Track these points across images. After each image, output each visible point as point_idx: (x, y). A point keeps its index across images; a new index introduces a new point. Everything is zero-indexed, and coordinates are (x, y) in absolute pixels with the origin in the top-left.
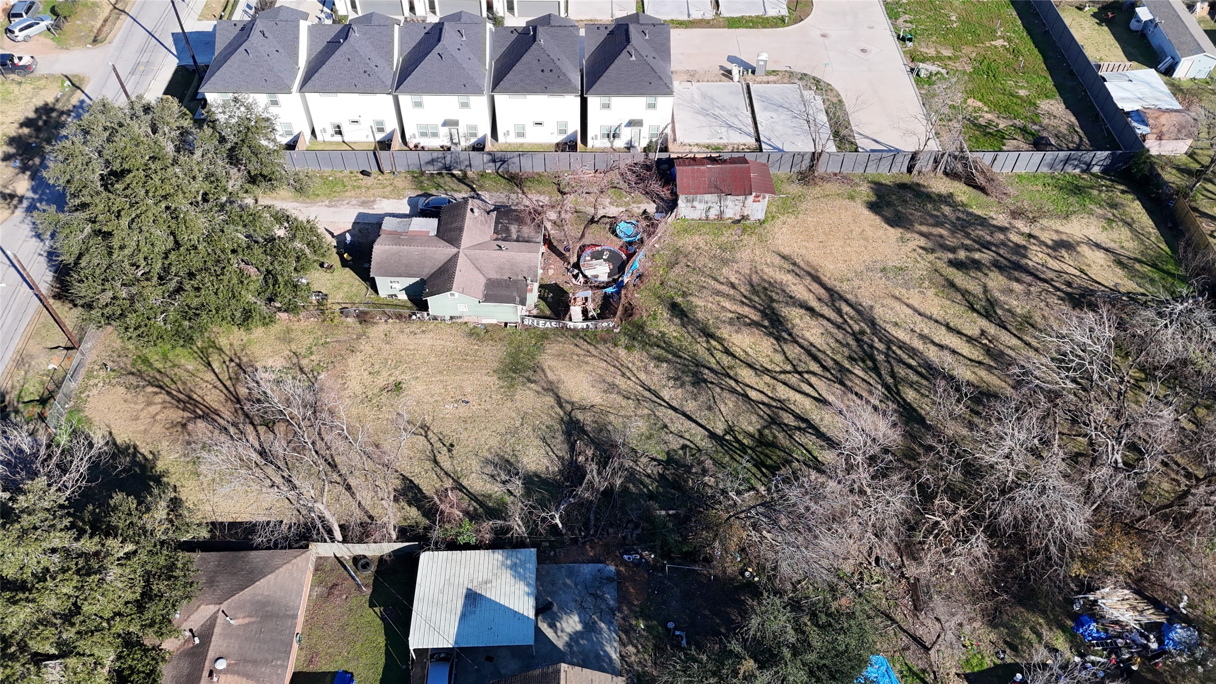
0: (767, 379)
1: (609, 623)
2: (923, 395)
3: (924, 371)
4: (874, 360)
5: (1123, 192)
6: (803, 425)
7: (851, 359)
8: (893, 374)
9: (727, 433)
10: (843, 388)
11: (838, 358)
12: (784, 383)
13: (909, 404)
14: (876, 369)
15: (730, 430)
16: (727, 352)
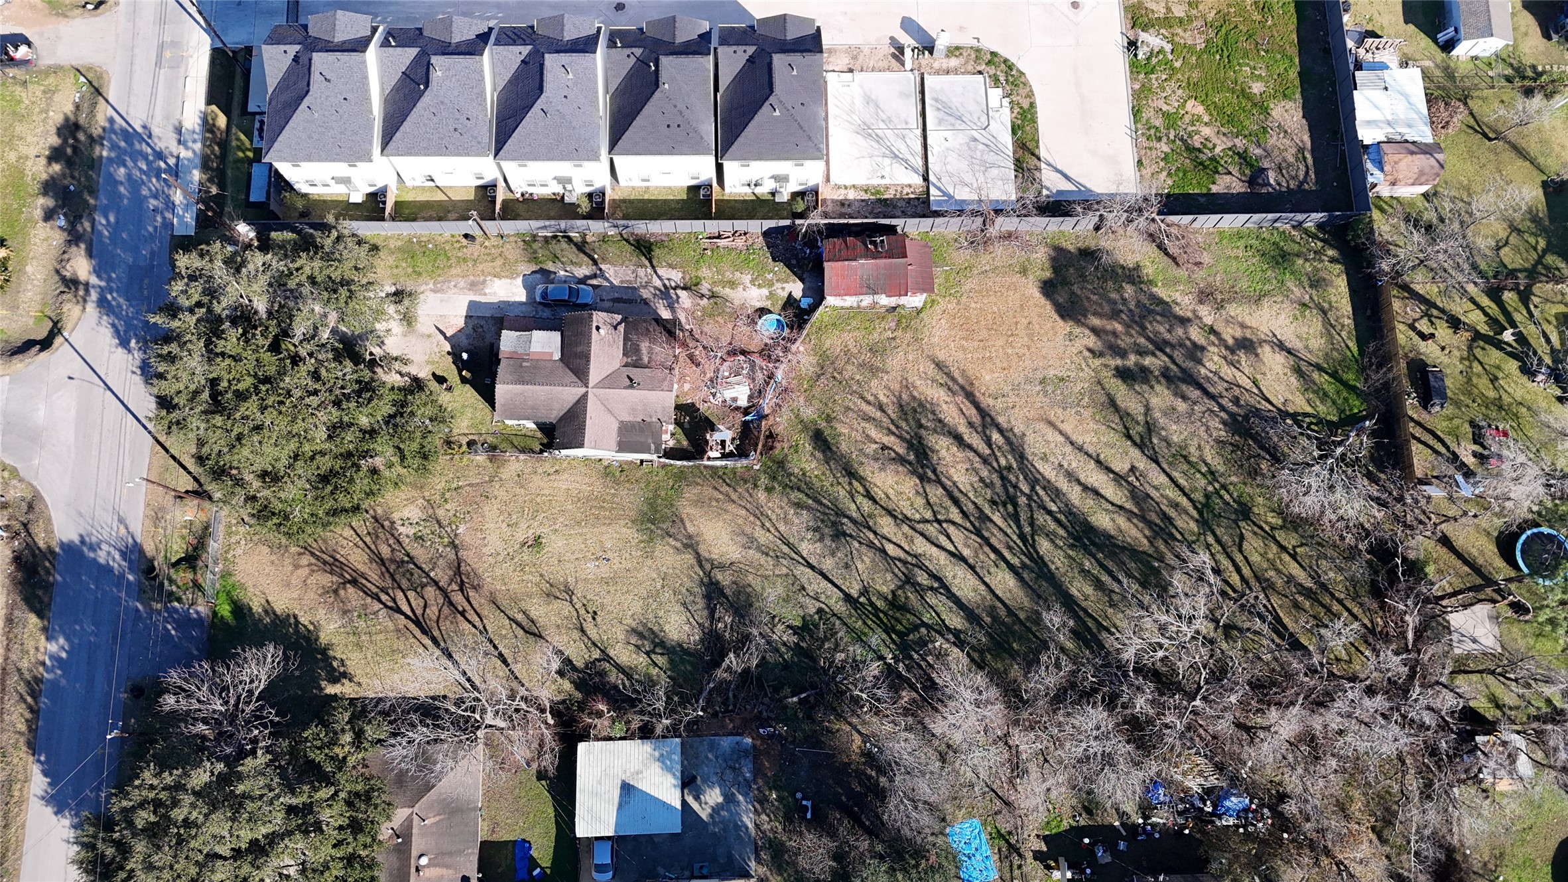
0: (906, 528)
1: (745, 795)
2: (1056, 546)
3: (1062, 518)
4: (1015, 505)
5: (1333, 260)
6: (936, 585)
7: (993, 502)
8: (1032, 523)
9: (862, 594)
10: (979, 540)
11: (979, 501)
12: (922, 534)
13: (1041, 558)
14: (1015, 517)
15: (865, 592)
16: (869, 496)
